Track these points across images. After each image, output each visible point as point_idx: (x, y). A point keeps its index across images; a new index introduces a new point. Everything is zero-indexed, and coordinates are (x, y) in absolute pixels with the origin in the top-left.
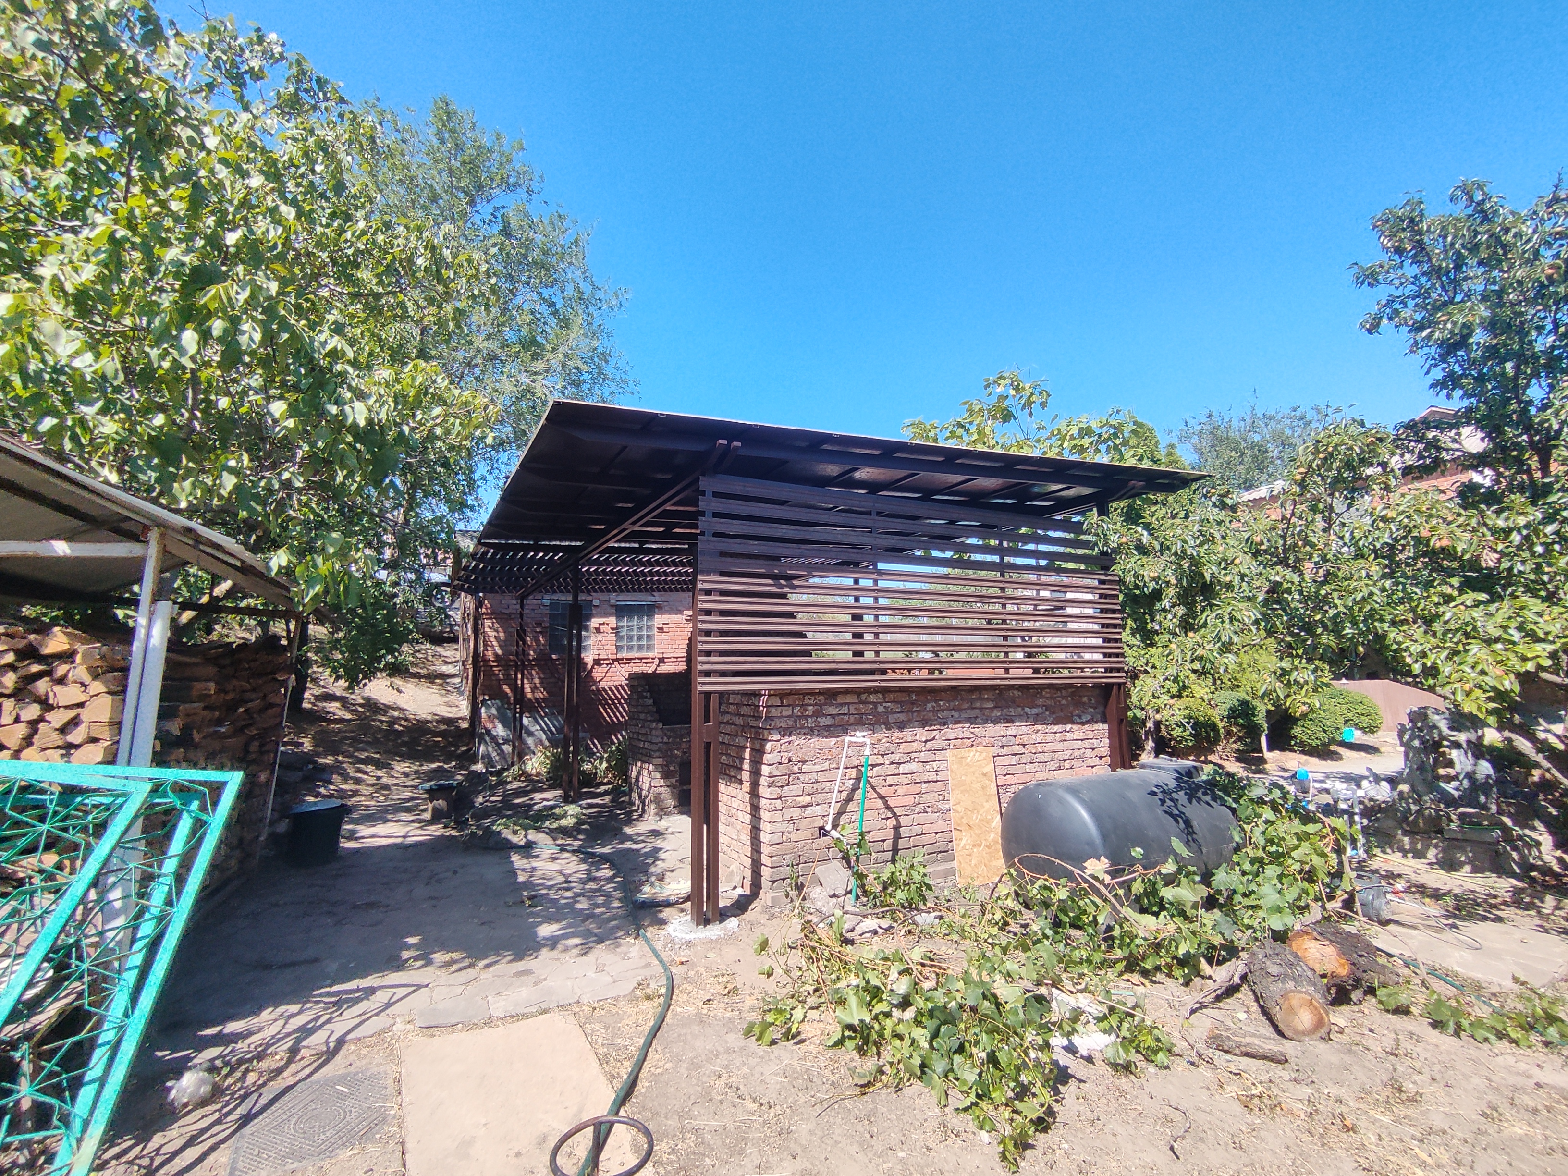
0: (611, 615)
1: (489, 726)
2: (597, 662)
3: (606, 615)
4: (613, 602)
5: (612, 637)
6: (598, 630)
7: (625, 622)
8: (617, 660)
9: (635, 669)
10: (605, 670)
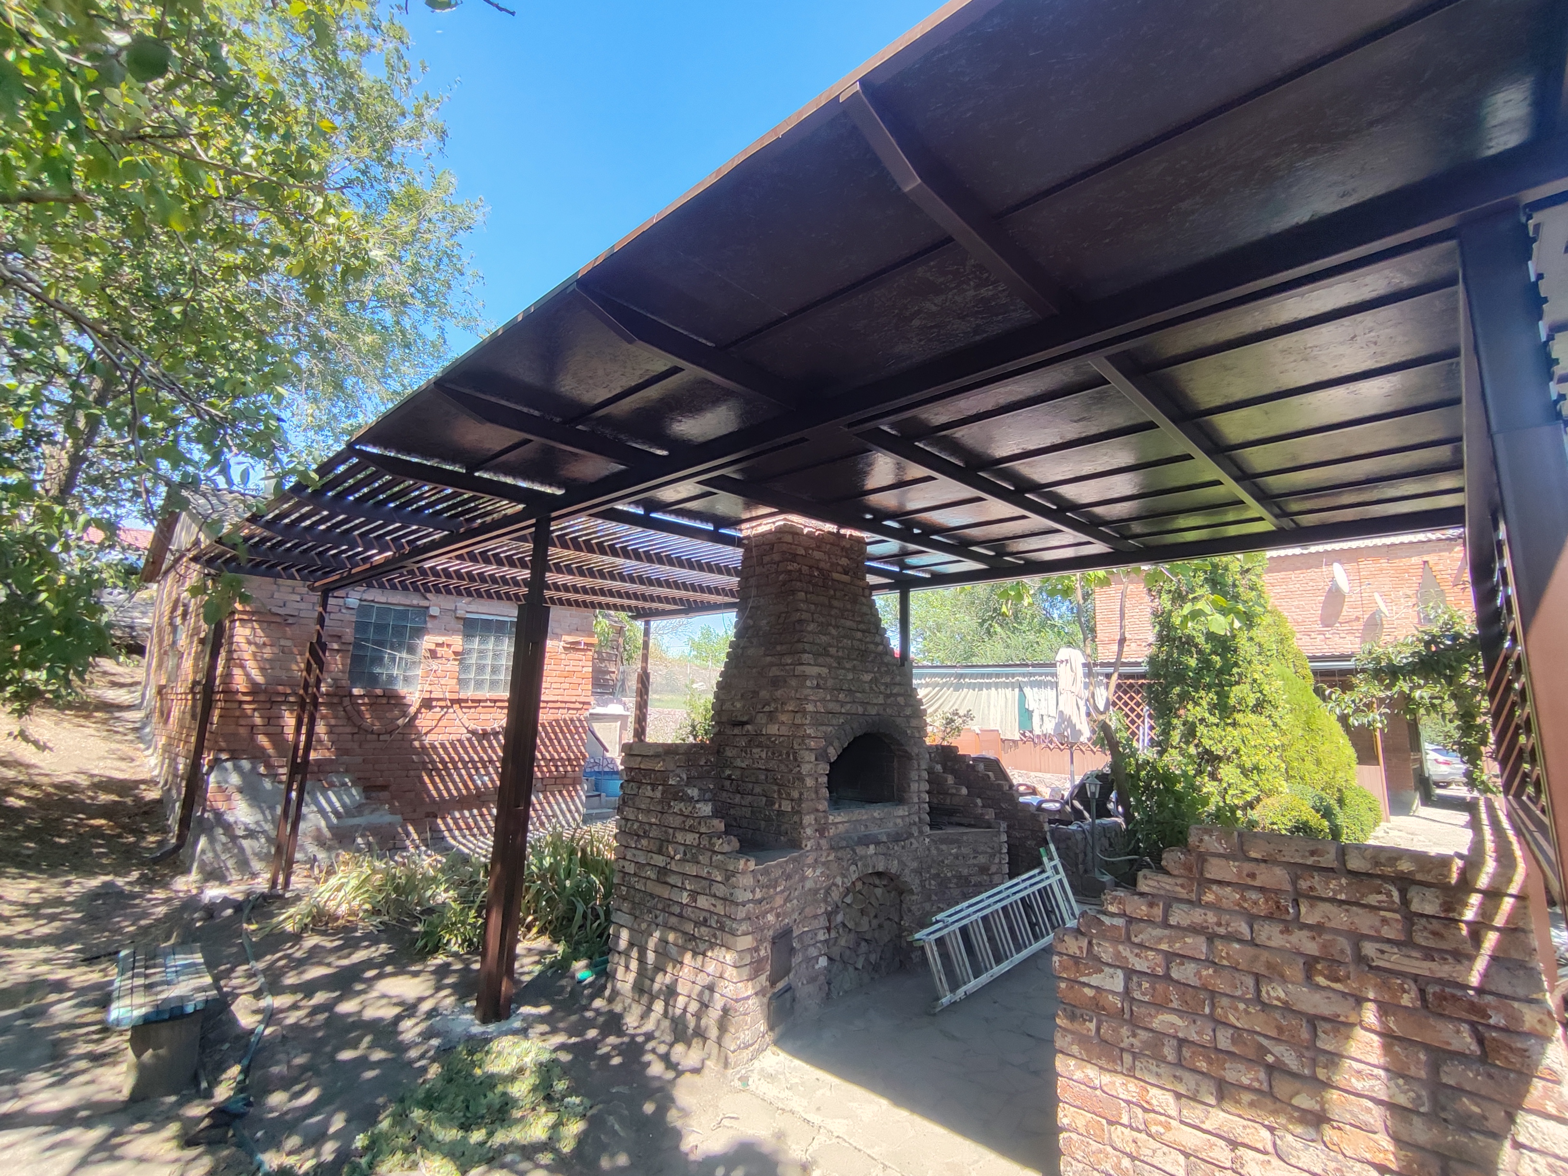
0: (454, 632)
1: (221, 806)
2: (427, 704)
3: (447, 631)
4: (460, 613)
5: (453, 666)
6: (433, 654)
7: (476, 644)
8: (459, 701)
9: (482, 717)
10: (438, 716)
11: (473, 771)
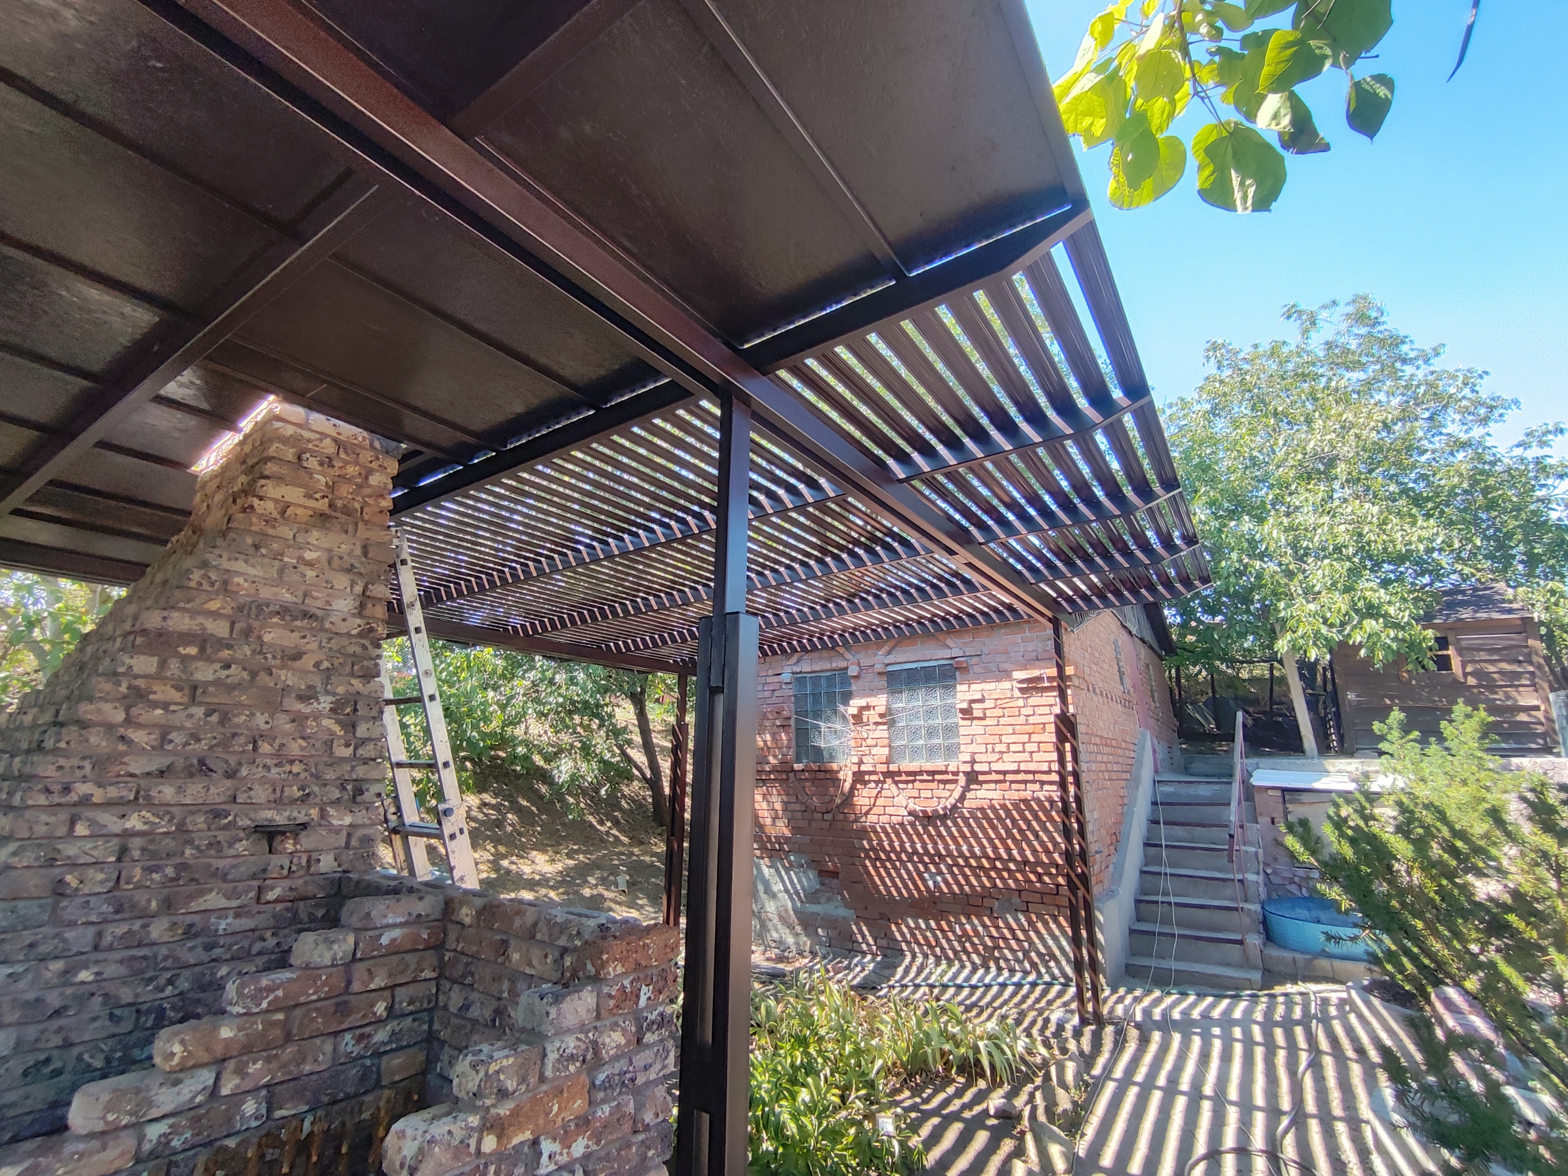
0: (879, 690)
2: (859, 777)
3: (873, 692)
4: (881, 667)
5: (883, 731)
6: (859, 719)
7: (903, 700)
8: (892, 774)
9: (924, 794)
10: (874, 793)
11: (921, 868)
